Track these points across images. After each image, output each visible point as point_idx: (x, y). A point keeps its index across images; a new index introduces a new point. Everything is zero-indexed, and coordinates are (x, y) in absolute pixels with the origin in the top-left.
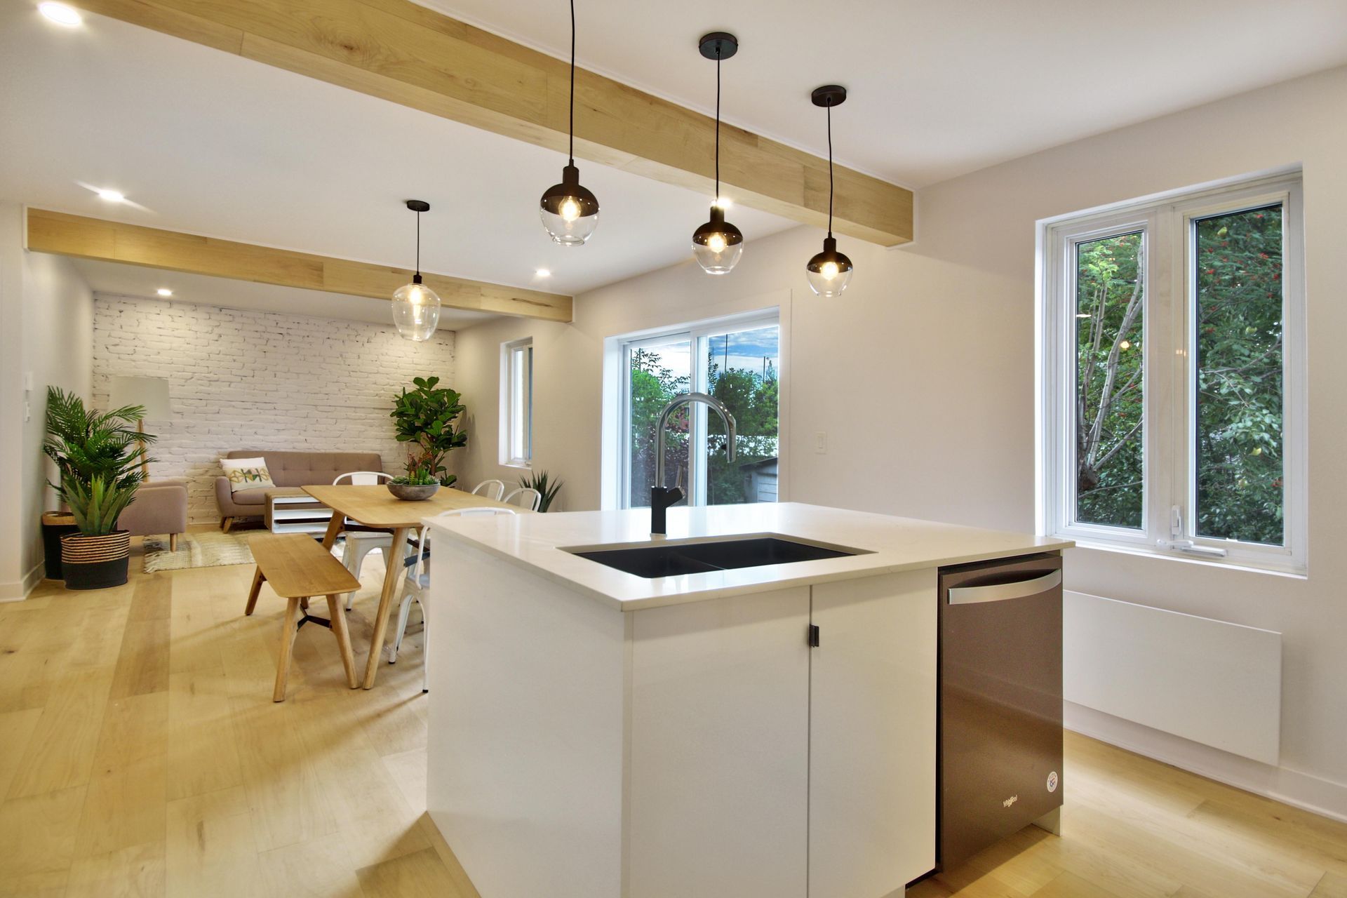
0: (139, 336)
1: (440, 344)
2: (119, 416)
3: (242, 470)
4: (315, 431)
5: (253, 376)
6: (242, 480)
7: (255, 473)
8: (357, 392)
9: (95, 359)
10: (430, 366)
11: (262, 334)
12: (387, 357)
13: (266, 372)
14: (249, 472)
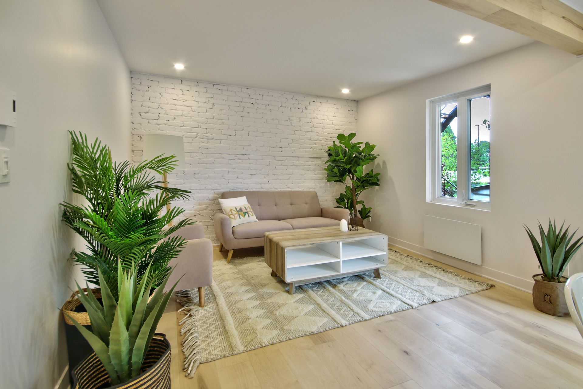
0: (161, 105)
1: (349, 110)
2: (151, 168)
3: (236, 209)
4: (274, 175)
5: (235, 135)
6: (237, 217)
7: (244, 210)
8: (300, 145)
9: (133, 123)
10: (343, 126)
11: (240, 103)
12: (317, 119)
13: (243, 132)
14: (241, 210)
